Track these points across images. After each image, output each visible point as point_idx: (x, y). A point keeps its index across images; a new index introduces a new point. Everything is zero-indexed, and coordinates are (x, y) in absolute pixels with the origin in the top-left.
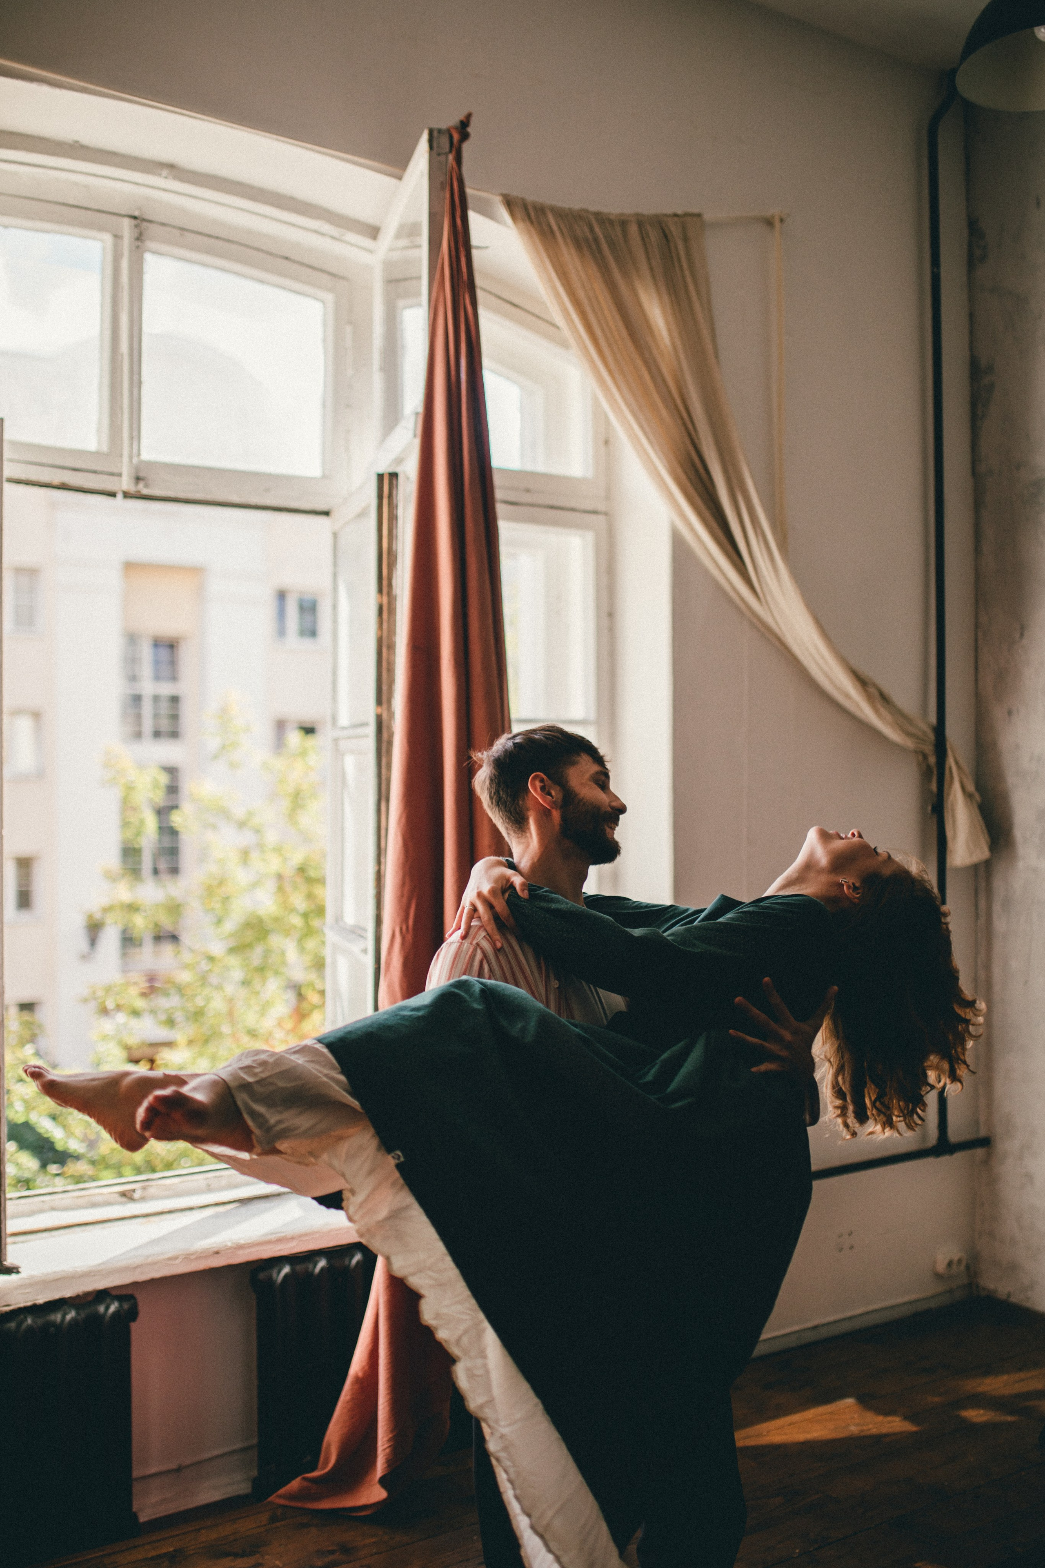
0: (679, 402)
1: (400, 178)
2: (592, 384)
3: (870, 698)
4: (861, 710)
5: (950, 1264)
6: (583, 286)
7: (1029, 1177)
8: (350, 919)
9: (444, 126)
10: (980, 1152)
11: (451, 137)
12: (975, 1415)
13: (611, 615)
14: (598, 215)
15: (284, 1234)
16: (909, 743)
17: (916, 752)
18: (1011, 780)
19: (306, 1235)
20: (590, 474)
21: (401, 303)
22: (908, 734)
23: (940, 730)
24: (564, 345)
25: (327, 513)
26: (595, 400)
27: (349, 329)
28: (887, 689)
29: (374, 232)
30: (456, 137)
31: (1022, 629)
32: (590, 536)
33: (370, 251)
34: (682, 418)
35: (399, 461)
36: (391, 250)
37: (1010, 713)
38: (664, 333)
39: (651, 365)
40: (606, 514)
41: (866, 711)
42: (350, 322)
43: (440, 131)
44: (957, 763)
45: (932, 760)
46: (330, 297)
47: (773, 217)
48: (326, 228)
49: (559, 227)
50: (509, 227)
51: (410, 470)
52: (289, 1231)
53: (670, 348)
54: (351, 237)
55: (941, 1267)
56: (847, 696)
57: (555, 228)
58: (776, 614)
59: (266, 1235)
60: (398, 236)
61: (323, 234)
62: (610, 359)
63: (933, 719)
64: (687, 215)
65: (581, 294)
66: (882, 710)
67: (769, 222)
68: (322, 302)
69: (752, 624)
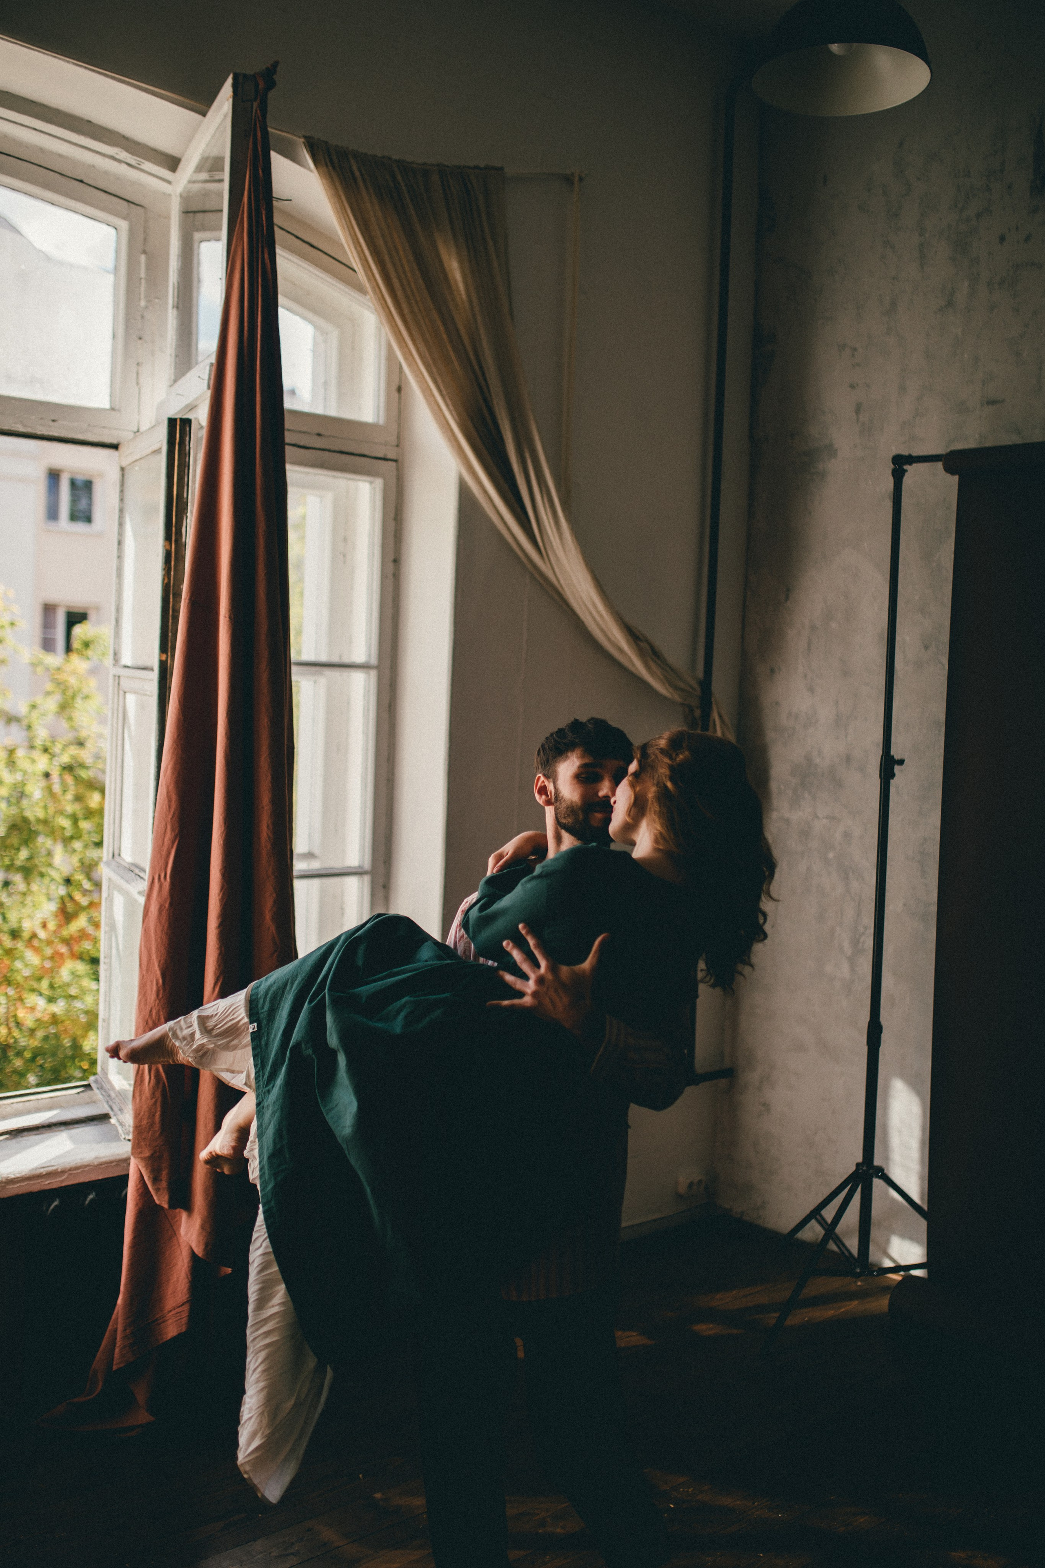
0: (472, 356)
1: (204, 115)
2: (386, 331)
3: (642, 654)
4: (634, 665)
5: (691, 1185)
6: (383, 236)
7: (767, 1106)
8: (127, 857)
9: (250, 72)
10: (723, 1082)
11: (257, 85)
12: (705, 1329)
13: (396, 561)
14: (399, 162)
15: (54, 1168)
16: (677, 697)
17: (682, 704)
18: (770, 735)
19: (76, 1168)
20: (382, 421)
21: (197, 236)
22: (676, 688)
23: (706, 684)
24: (361, 290)
25: (115, 447)
26: (389, 346)
27: (143, 258)
28: (658, 643)
29: (173, 163)
30: (261, 85)
31: (788, 592)
32: (379, 482)
33: (169, 182)
34: (474, 372)
35: (192, 407)
36: (191, 182)
37: (772, 671)
38: (461, 286)
39: (447, 319)
40: (396, 461)
41: (638, 666)
42: (144, 252)
43: (245, 76)
44: (720, 716)
45: (698, 713)
46: (124, 225)
47: (572, 175)
48: (123, 155)
49: (362, 175)
50: (311, 171)
51: (201, 416)
52: (59, 1165)
53: (467, 304)
54: (148, 166)
55: (682, 1189)
56: (621, 650)
57: (357, 174)
58: (557, 570)
59: (36, 1169)
60: (199, 169)
61: (119, 161)
62: (406, 311)
63: (700, 673)
64: (487, 168)
65: (380, 242)
66: (653, 665)
67: (568, 180)
68: (116, 229)
69: (532, 577)
